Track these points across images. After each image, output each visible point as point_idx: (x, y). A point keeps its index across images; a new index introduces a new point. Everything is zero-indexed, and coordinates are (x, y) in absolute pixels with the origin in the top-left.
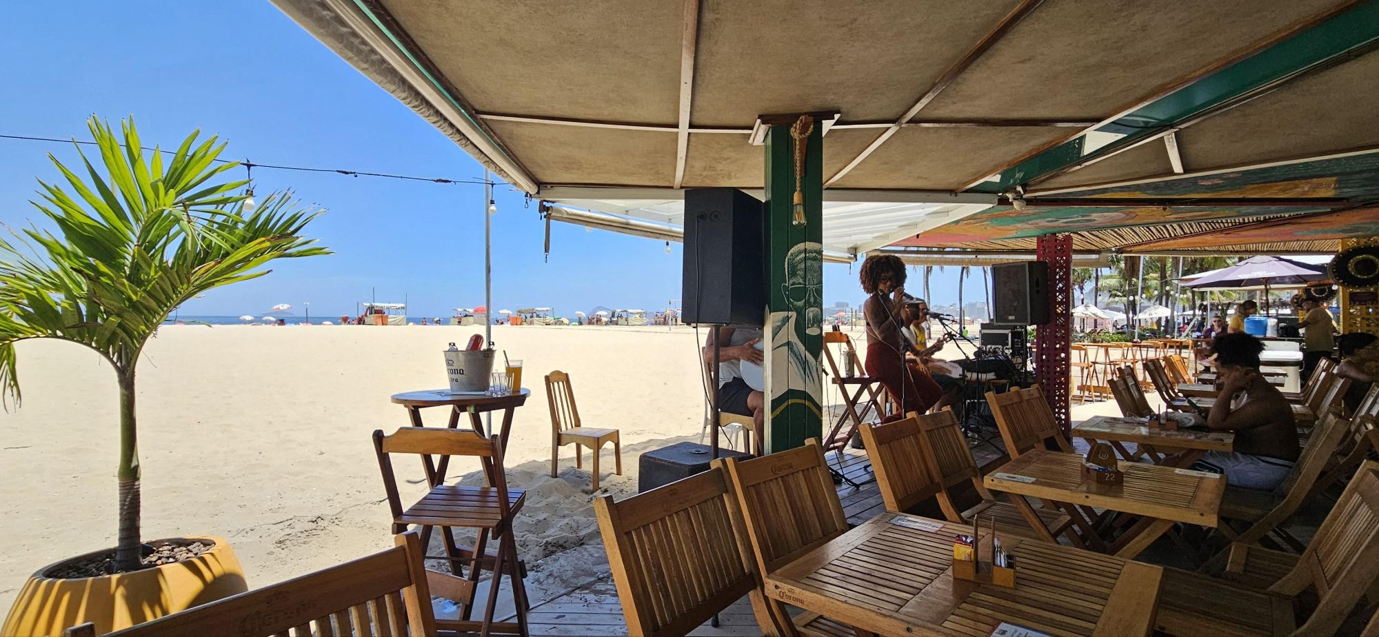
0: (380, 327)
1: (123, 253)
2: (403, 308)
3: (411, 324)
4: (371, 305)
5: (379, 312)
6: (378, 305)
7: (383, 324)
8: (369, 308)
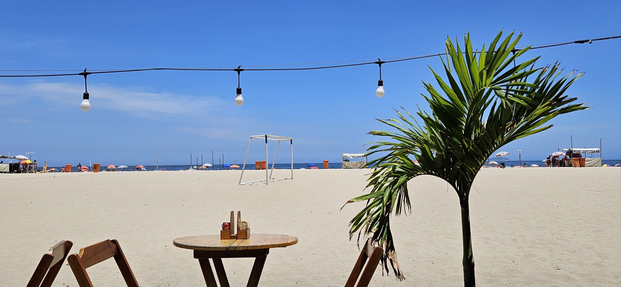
0: (578, 169)
1: (460, 121)
2: (598, 151)
3: (605, 165)
4: (570, 150)
5: (578, 155)
6: (575, 149)
7: (581, 166)
8: (568, 152)
